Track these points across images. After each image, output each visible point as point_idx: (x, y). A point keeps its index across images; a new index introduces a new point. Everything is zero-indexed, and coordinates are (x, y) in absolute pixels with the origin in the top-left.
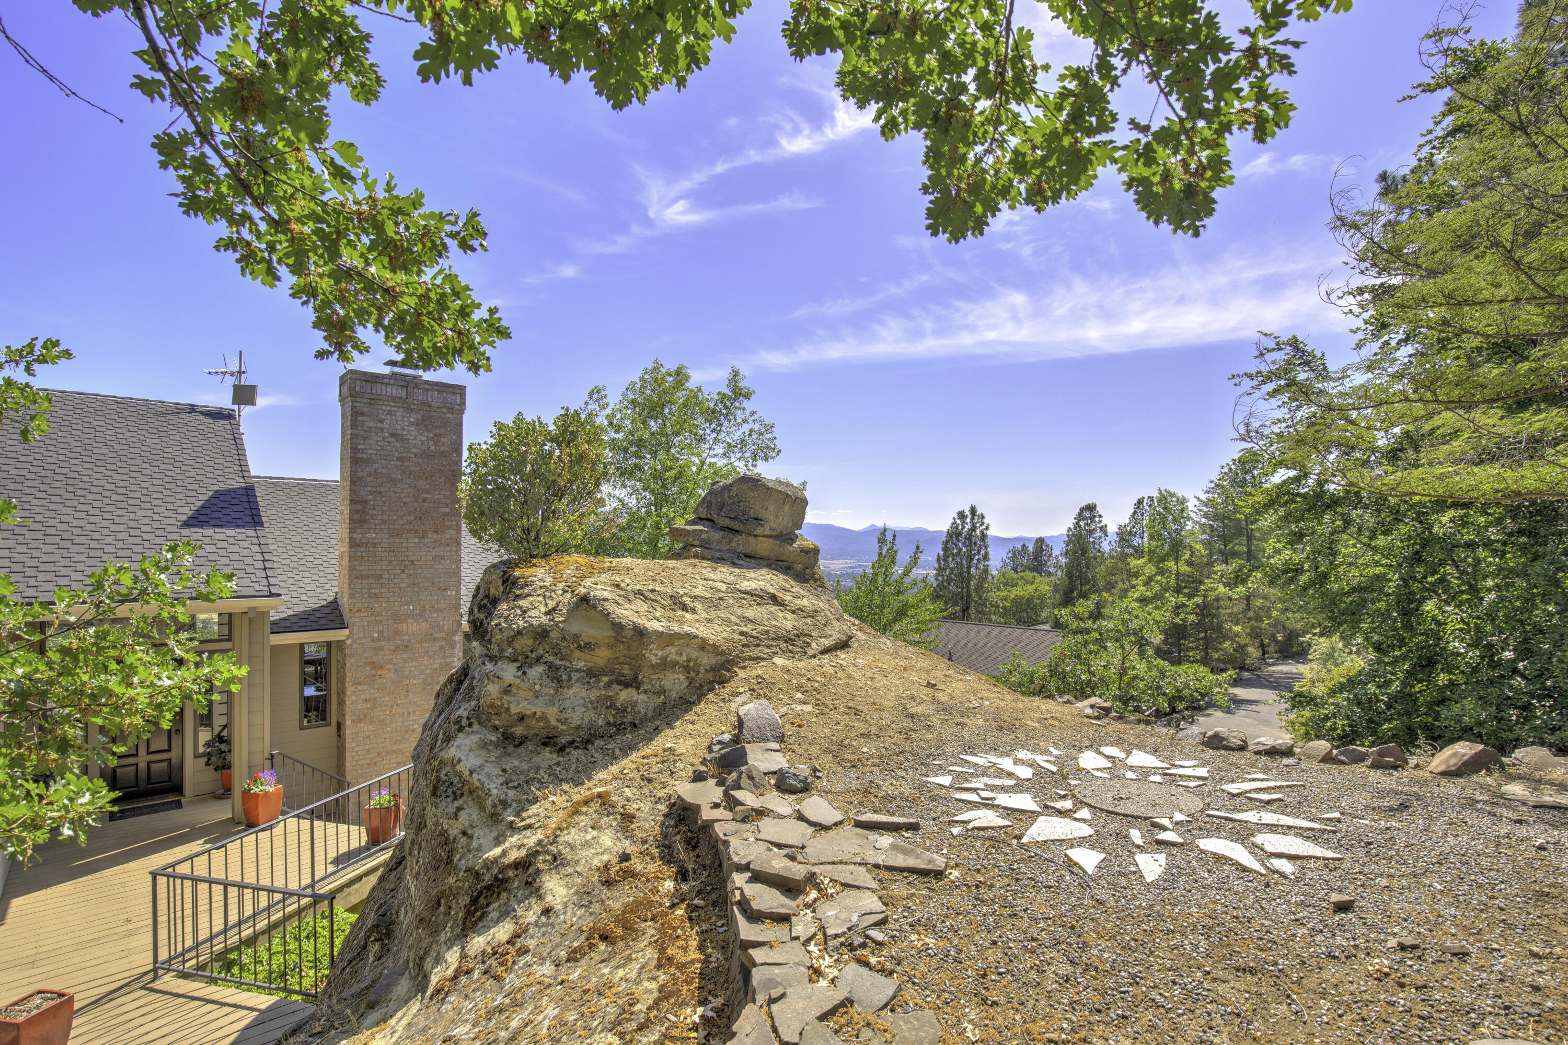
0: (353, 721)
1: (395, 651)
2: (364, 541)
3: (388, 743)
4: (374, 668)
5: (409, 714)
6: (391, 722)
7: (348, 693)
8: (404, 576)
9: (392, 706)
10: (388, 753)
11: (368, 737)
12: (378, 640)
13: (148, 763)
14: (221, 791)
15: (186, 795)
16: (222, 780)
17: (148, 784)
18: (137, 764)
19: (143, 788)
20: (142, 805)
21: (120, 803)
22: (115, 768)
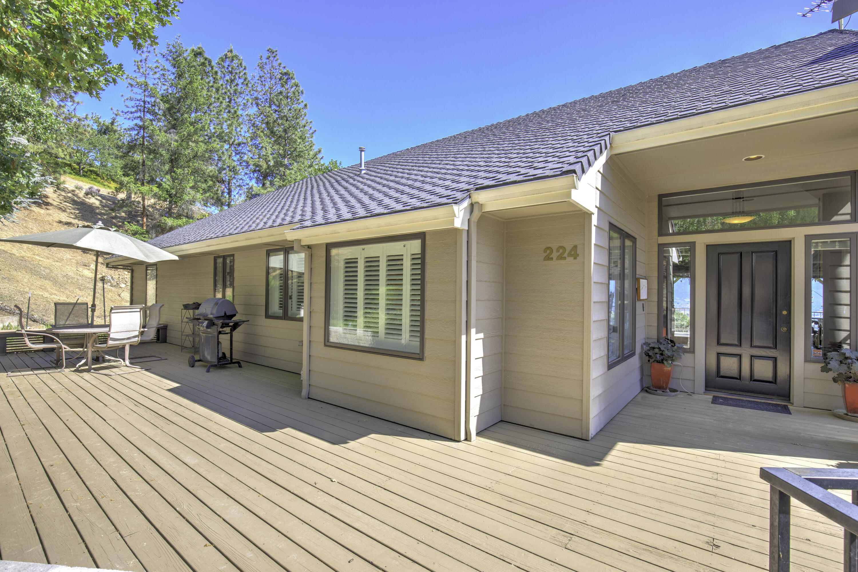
13: (752, 356)
14: (842, 411)
15: (794, 404)
16: (845, 396)
17: (751, 380)
18: (740, 356)
19: (746, 382)
20: (745, 399)
21: (724, 391)
22: (719, 354)
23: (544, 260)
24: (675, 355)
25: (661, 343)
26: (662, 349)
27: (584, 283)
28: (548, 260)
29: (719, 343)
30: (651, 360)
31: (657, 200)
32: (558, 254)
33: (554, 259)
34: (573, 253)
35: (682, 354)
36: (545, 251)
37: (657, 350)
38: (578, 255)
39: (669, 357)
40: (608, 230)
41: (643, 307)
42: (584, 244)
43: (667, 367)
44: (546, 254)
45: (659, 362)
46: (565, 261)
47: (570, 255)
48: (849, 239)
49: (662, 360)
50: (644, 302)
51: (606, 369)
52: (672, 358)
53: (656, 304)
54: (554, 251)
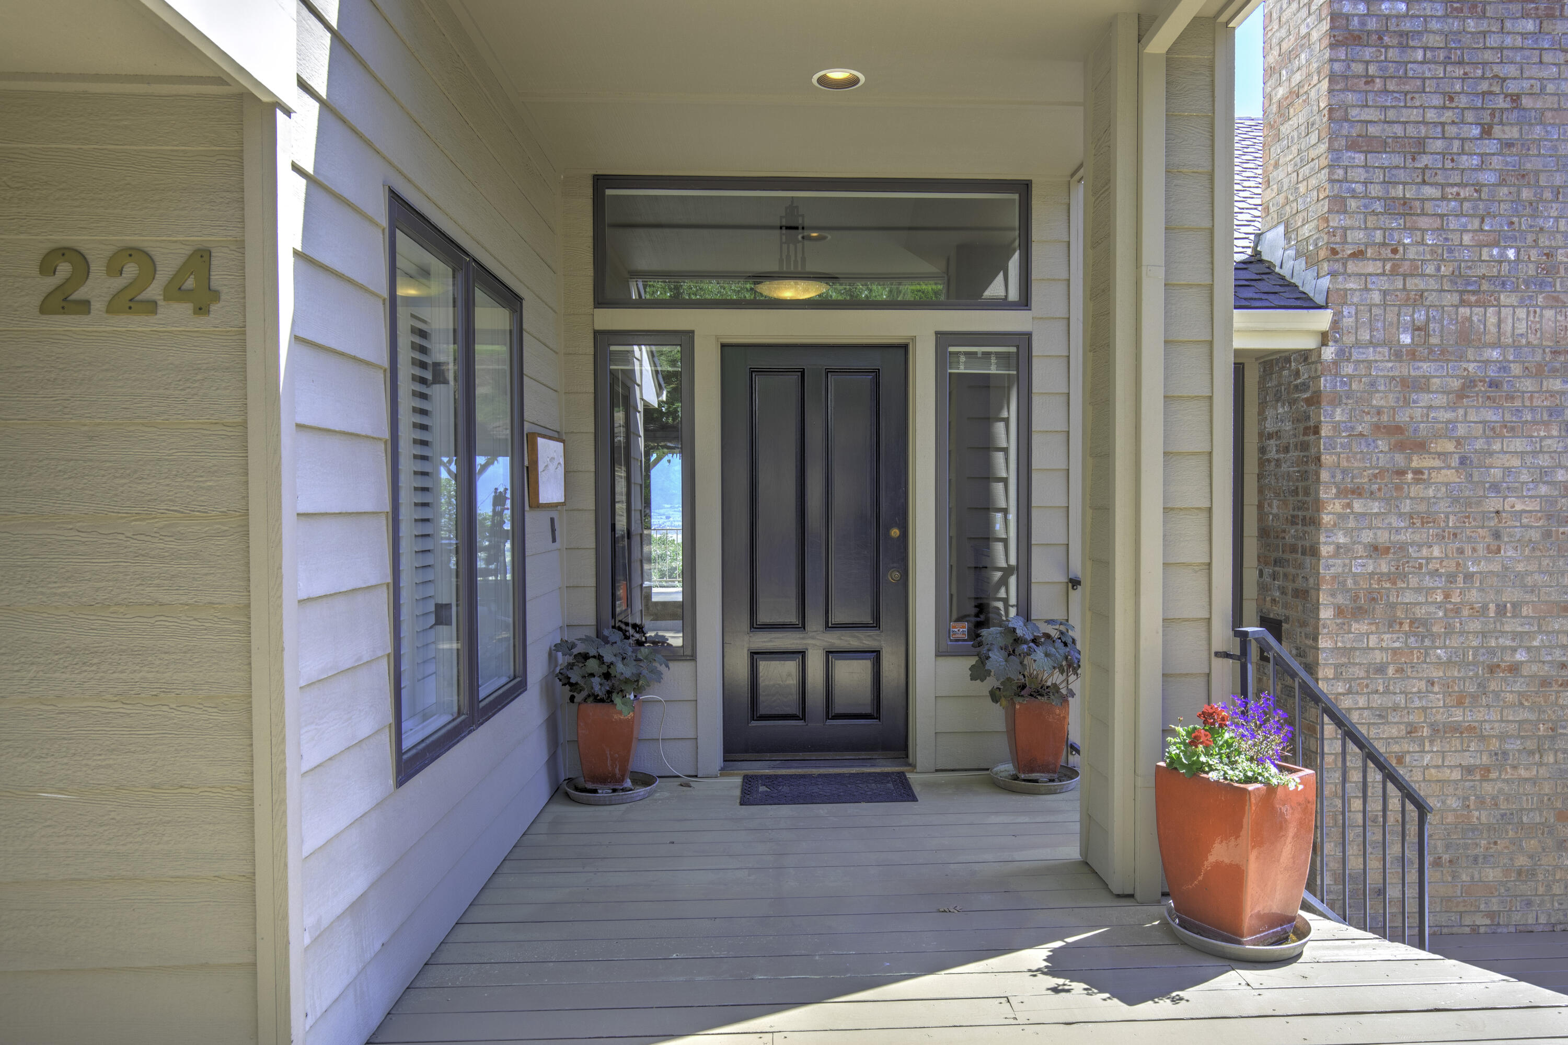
0: (1340, 611)
1: (1461, 394)
2: (1372, 24)
3: (1437, 699)
4: (1400, 447)
5: (1501, 610)
6: (1449, 631)
7: (1326, 519)
8: (1491, 146)
9: (1451, 578)
10: (1437, 731)
11: (1381, 669)
12: (1413, 354)
13: (828, 653)
14: (1006, 768)
15: (918, 765)
16: (1012, 731)
17: (828, 718)
18: (801, 655)
19: (816, 724)
20: (815, 771)
21: (768, 756)
22: (755, 655)
23: (44, 309)
24: (645, 672)
25: (606, 641)
26: (608, 658)
27: (244, 425)
28: (63, 310)
29: (756, 626)
30: (579, 698)
31: (590, 191)
32: (118, 283)
33: (98, 306)
34: (190, 283)
35: (663, 668)
36: (47, 266)
37: (592, 665)
38: (215, 295)
39: (627, 681)
40: (384, 222)
41: (553, 531)
42: (241, 245)
43: (622, 709)
44: (51, 282)
45: (602, 701)
46: (152, 319)
47: (175, 291)
48: (1013, 349)
49: (609, 693)
50: (554, 514)
51: (391, 782)
52: (636, 684)
53: (592, 517)
54: (98, 268)
